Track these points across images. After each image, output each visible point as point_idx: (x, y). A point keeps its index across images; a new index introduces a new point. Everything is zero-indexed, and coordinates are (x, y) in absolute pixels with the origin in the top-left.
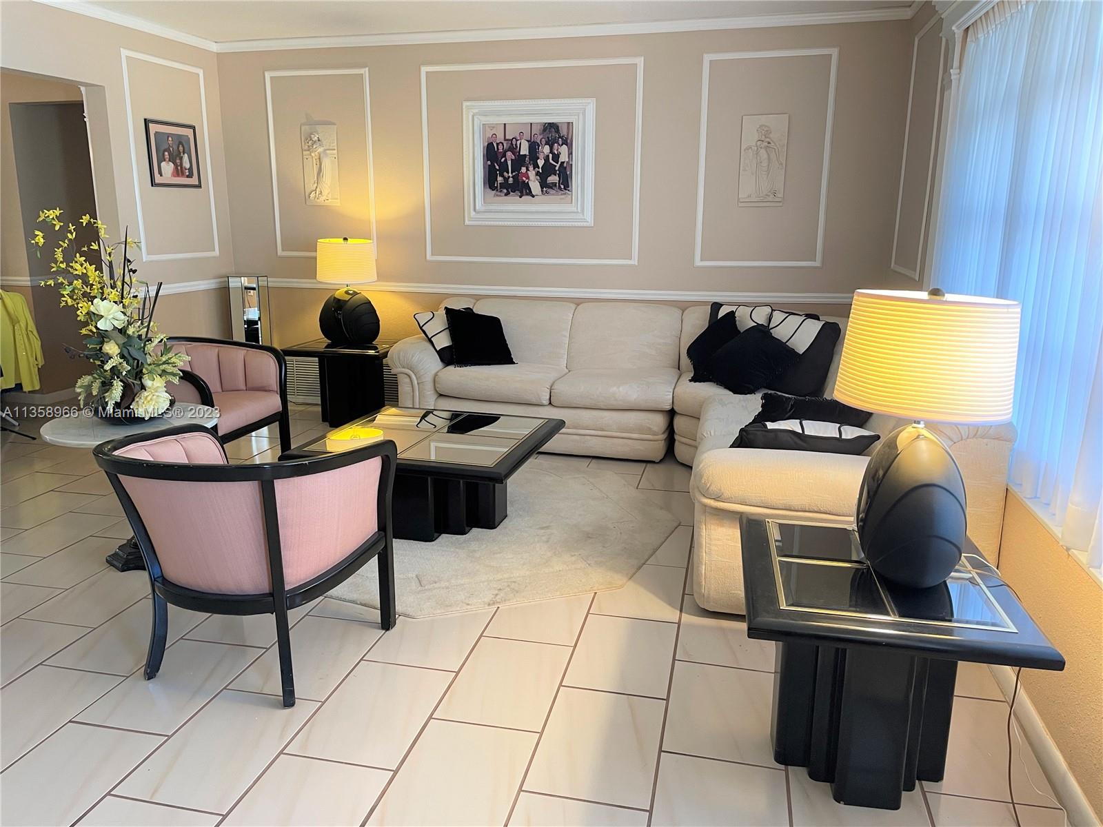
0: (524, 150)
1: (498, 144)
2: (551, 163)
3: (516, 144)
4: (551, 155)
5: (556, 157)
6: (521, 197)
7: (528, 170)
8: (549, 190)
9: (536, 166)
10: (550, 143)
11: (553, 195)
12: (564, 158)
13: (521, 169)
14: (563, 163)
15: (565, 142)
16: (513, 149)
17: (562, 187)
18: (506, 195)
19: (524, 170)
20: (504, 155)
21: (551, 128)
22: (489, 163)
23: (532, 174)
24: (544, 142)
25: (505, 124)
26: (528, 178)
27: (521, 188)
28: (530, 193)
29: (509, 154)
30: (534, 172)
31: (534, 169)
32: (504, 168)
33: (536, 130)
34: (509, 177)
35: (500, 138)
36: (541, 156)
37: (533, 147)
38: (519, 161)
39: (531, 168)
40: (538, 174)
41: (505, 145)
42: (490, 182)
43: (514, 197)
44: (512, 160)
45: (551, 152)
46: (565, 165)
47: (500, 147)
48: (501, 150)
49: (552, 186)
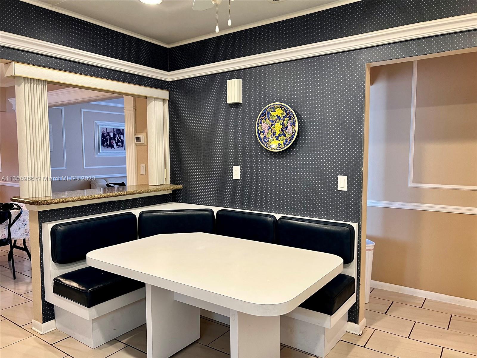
0: (112, 136)
1: (105, 134)
5: (120, 138)
6: (111, 148)
7: (113, 141)
9: (115, 140)
10: (119, 134)
12: (122, 138)
14: (122, 139)
15: (122, 134)
16: (109, 135)
18: (108, 148)
19: (112, 141)
20: (107, 137)
22: (102, 139)
23: (114, 142)
24: (117, 134)
25: (107, 128)
26: (113, 143)
27: (111, 146)
28: (114, 148)
29: (108, 136)
32: (107, 140)
33: (115, 130)
35: (105, 132)
36: (116, 137)
37: (114, 134)
38: (111, 139)
39: (114, 141)
40: (116, 142)
42: (103, 144)
43: (109, 149)
44: (109, 138)
45: (119, 136)
47: (106, 134)
48: (106, 135)
49: (119, 146)
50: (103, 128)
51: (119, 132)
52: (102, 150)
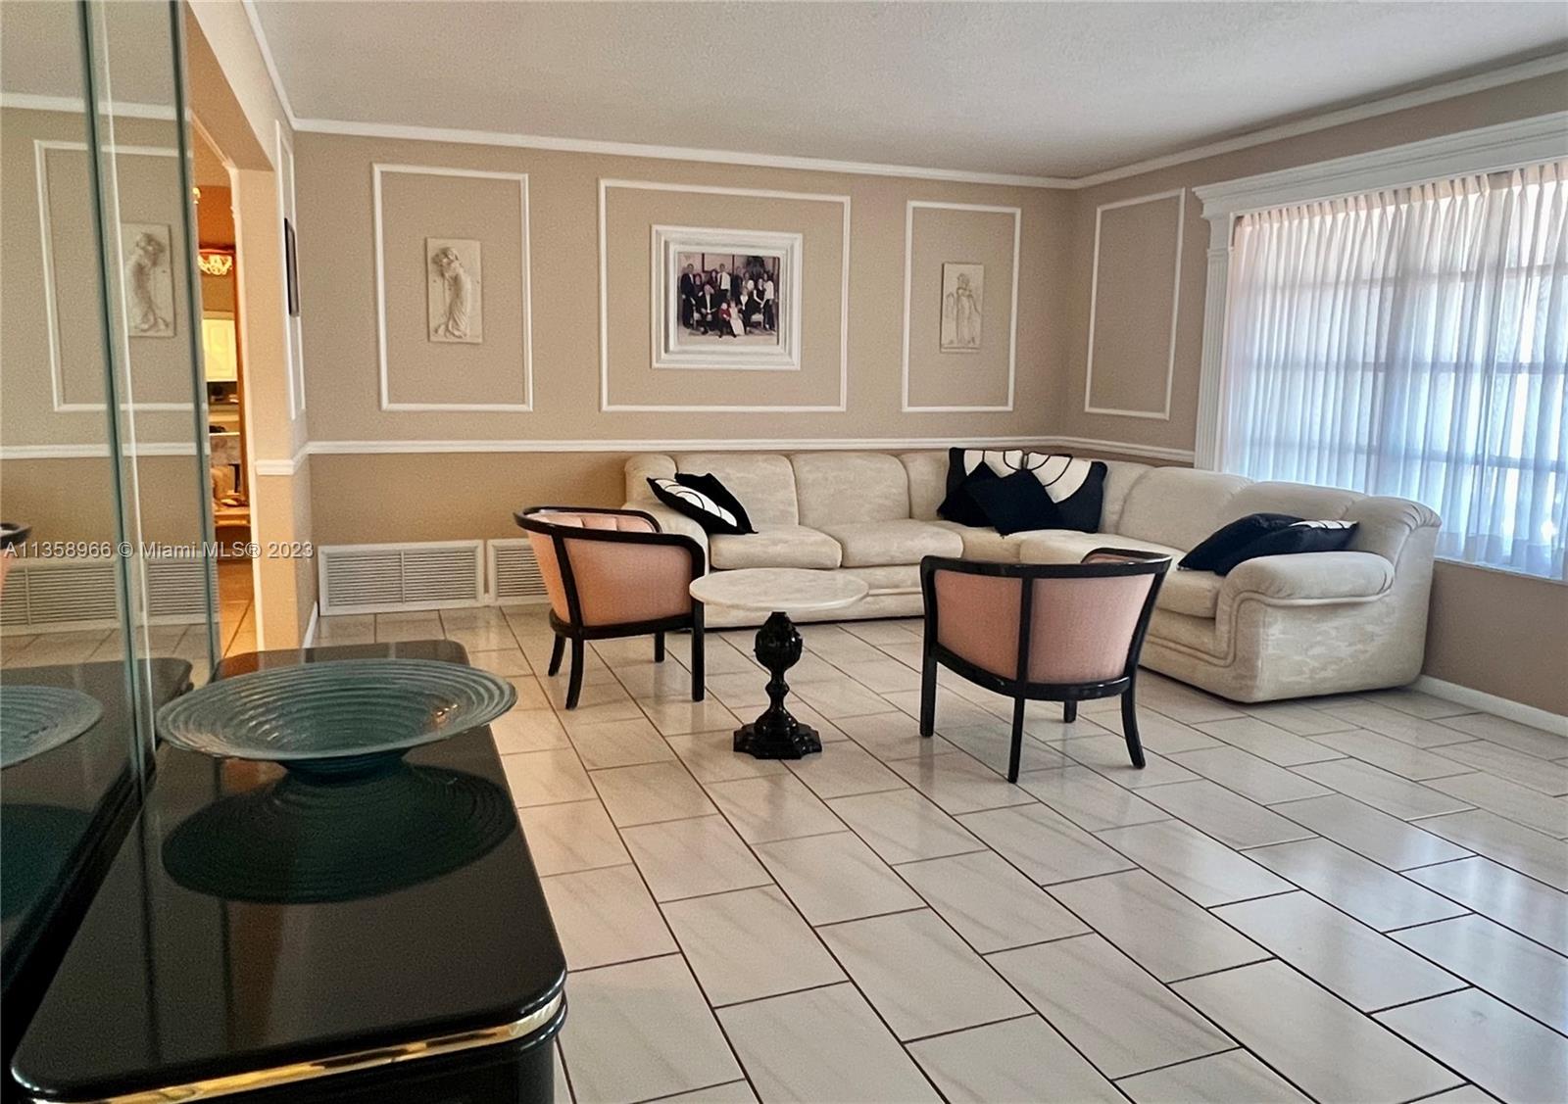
0: (726, 284)
1: (694, 276)
2: (755, 300)
3: (716, 277)
4: (755, 292)
5: (761, 294)
6: (720, 337)
7: (729, 306)
8: (753, 330)
9: (739, 302)
10: (755, 278)
11: (758, 335)
12: (769, 295)
13: (721, 305)
14: (768, 301)
15: (770, 278)
16: (712, 281)
17: (767, 326)
18: (703, 333)
19: (724, 306)
20: (702, 289)
21: (755, 262)
22: (684, 297)
23: (734, 311)
24: (747, 275)
25: (703, 255)
26: (729, 315)
27: (722, 327)
28: (731, 333)
29: (707, 288)
30: (736, 310)
31: (736, 305)
32: (701, 303)
33: (739, 263)
34: (708, 314)
35: (698, 268)
36: (745, 292)
37: (736, 281)
38: (719, 296)
39: (733, 305)
40: (740, 311)
41: (703, 277)
42: (685, 319)
44: (711, 295)
45: (756, 286)
46: (771, 303)
47: (698, 279)
48: (698, 283)
49: (757, 325)
50: (688, 256)
51: (759, 268)
52: (679, 342)
